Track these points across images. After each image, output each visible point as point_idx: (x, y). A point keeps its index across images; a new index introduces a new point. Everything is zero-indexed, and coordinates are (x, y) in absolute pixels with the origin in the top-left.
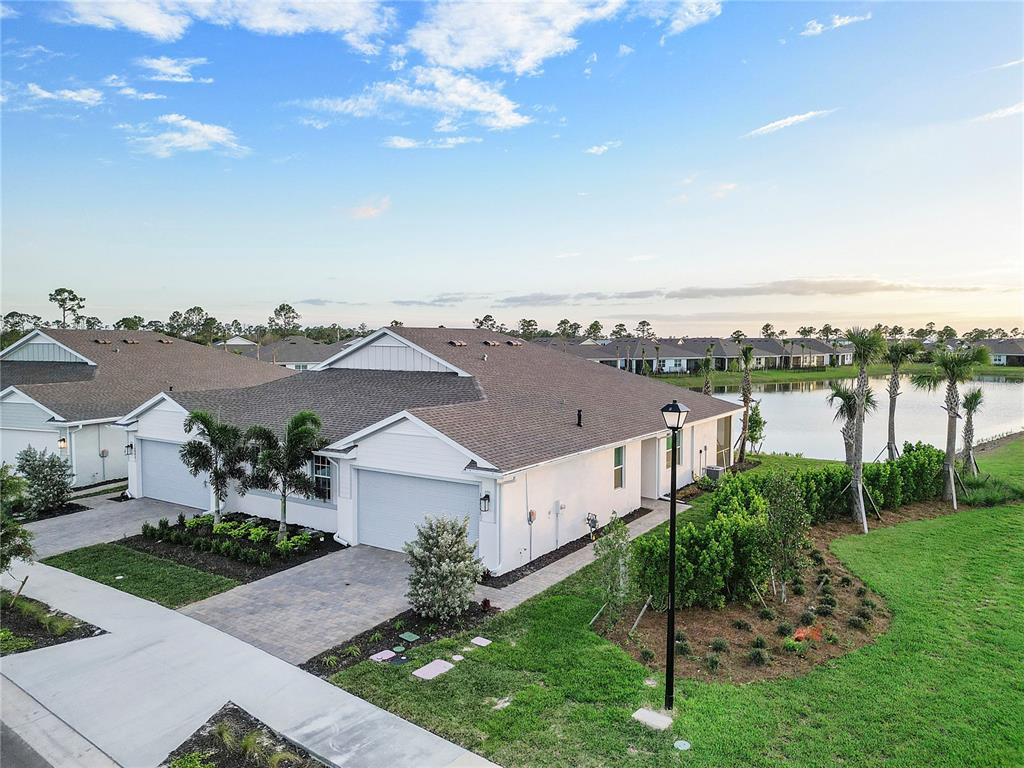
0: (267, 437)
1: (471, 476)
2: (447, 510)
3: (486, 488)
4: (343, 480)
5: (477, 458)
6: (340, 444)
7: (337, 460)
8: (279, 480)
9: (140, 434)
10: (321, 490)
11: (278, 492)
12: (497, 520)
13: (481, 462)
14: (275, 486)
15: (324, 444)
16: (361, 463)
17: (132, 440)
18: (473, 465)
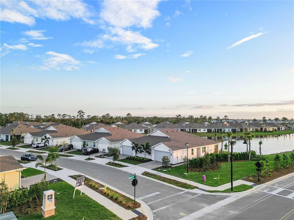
0: (143, 146)
1: (169, 151)
2: (166, 155)
3: (171, 153)
4: (153, 152)
5: (170, 149)
6: (153, 147)
7: (152, 149)
8: (145, 151)
9: (122, 145)
10: (150, 153)
11: (144, 153)
12: (173, 157)
13: (171, 150)
14: (144, 152)
15: (150, 147)
16: (155, 149)
17: (121, 145)
18: (170, 150)
